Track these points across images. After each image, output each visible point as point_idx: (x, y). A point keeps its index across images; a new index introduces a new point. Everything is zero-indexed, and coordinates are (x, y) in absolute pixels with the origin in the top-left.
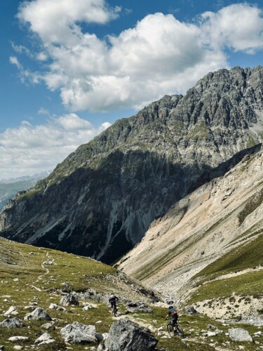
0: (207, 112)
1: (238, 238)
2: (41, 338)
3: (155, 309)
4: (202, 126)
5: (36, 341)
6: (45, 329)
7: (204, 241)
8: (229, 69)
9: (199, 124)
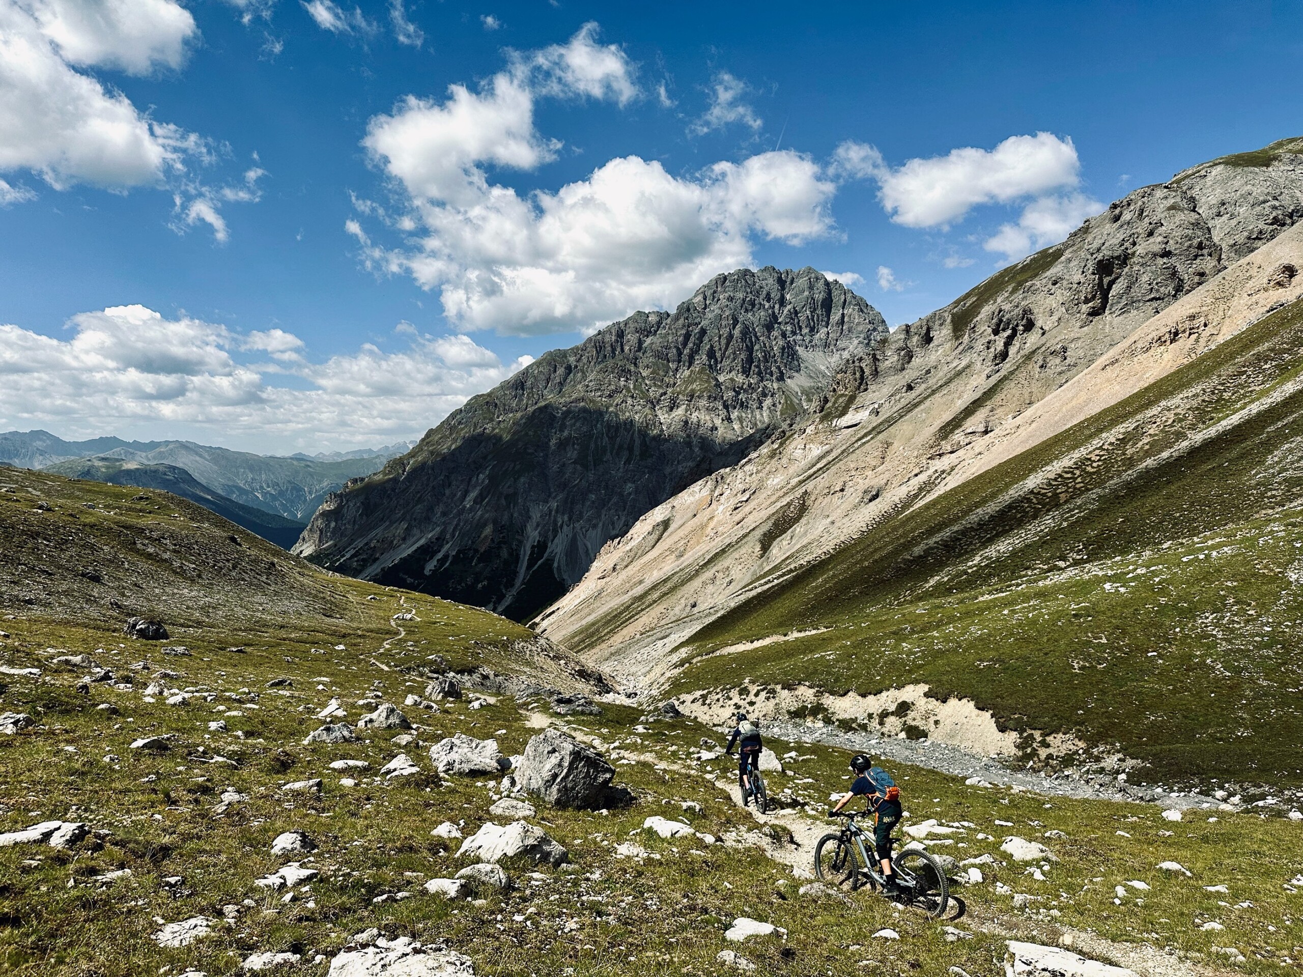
0: (712, 346)
1: (758, 579)
2: (391, 765)
3: (606, 708)
4: (702, 371)
5: (382, 771)
6: (399, 746)
7: (697, 583)
8: (754, 270)
9: (696, 367)
